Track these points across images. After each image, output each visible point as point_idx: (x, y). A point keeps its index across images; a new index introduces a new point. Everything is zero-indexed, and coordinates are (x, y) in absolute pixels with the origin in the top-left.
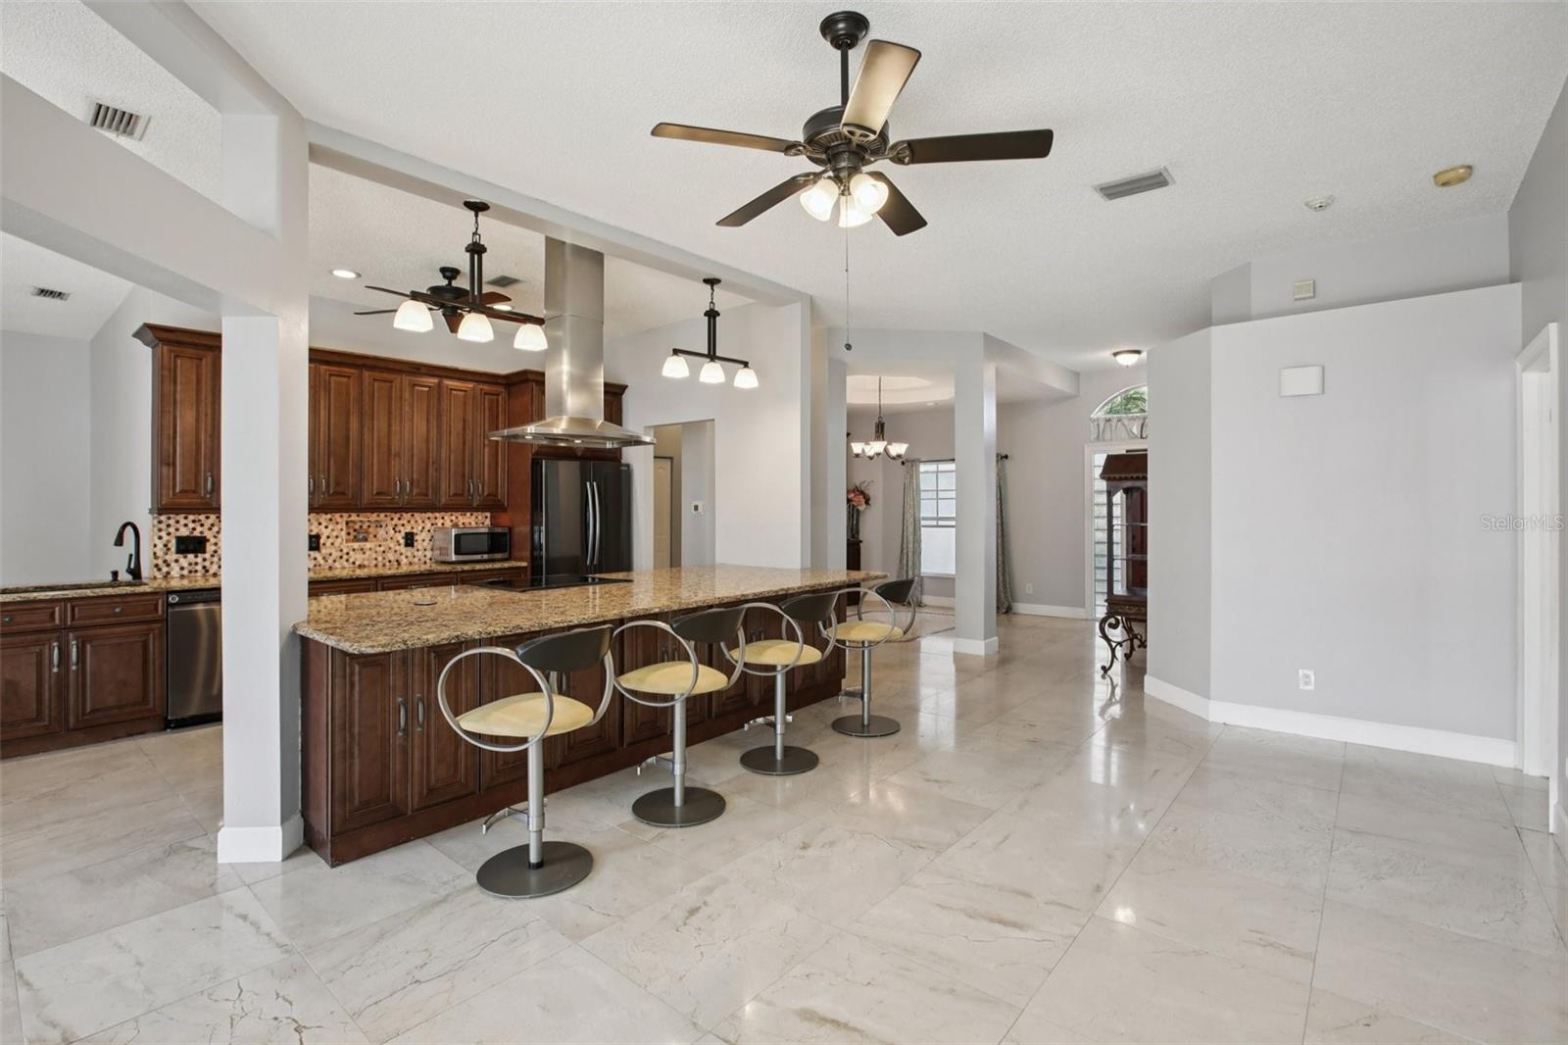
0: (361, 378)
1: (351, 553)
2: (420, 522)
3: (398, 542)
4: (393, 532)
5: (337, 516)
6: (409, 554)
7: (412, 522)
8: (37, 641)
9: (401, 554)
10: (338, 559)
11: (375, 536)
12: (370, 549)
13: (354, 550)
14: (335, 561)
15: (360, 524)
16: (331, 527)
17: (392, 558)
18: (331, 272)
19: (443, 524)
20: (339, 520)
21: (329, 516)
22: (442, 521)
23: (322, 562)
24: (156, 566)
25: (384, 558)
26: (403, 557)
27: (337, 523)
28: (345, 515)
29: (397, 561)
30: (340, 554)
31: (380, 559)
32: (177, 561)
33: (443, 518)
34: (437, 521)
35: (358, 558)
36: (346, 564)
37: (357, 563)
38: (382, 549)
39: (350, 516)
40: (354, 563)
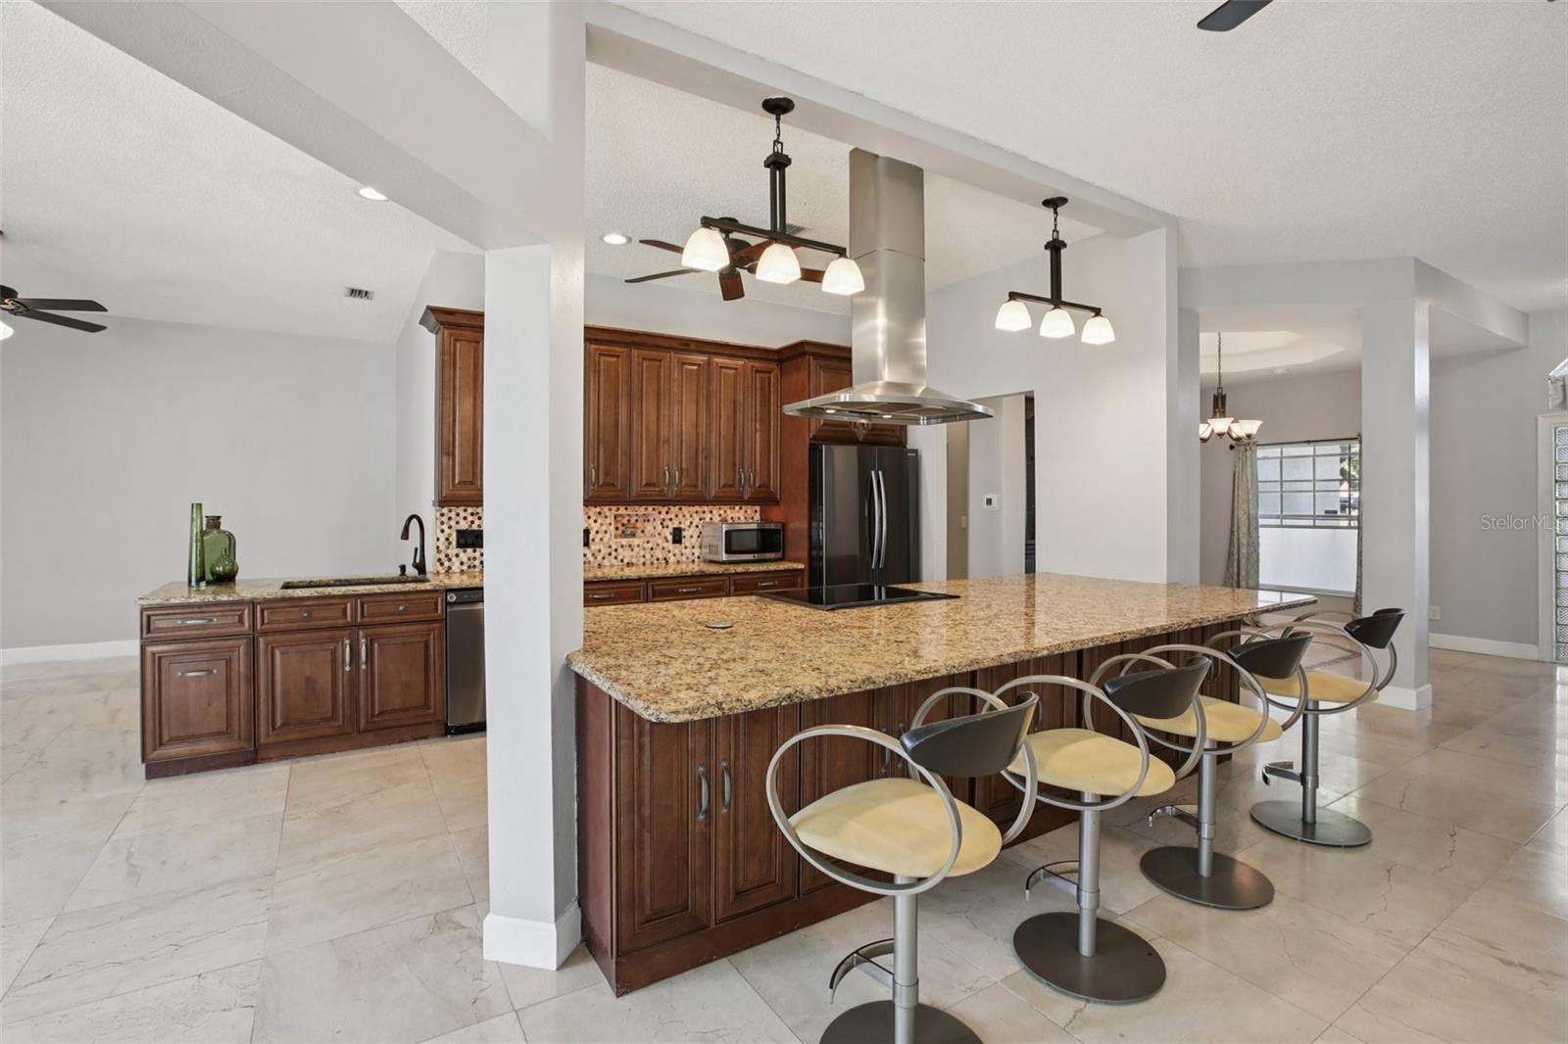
0: (630, 356)
1: (620, 550)
2: (688, 516)
3: (666, 538)
4: (660, 527)
5: (606, 509)
6: (677, 551)
7: (680, 516)
8: (330, 638)
9: (669, 552)
10: (607, 556)
11: (643, 531)
12: (639, 546)
13: (622, 546)
14: (604, 558)
15: (627, 518)
16: (599, 521)
17: (660, 556)
18: (601, 238)
19: (711, 519)
20: (608, 513)
21: (598, 509)
22: (710, 515)
23: (591, 559)
24: (439, 560)
25: (652, 556)
26: (671, 555)
27: (606, 517)
28: (614, 508)
29: (665, 559)
30: (609, 550)
31: (648, 556)
32: (457, 556)
33: (711, 512)
34: (705, 515)
35: (626, 555)
36: (614, 561)
37: (626, 561)
38: (650, 545)
39: (618, 509)
40: (622, 561)
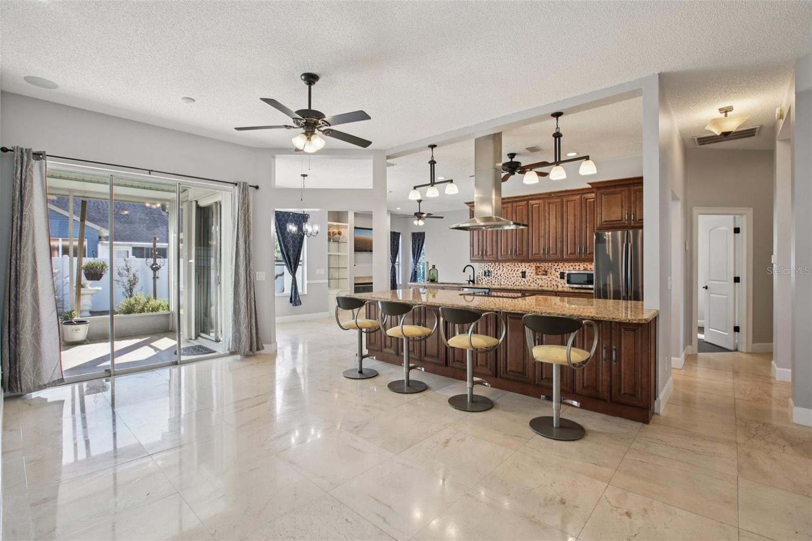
1: (537, 280)
2: (567, 267)
3: (557, 276)
4: (554, 271)
5: (532, 264)
6: (562, 282)
7: (564, 267)
9: (559, 282)
12: (545, 279)
14: (531, 283)
16: (529, 268)
17: (554, 284)
19: (579, 269)
20: (533, 266)
21: (529, 264)
22: (579, 267)
23: (526, 283)
24: (480, 280)
25: (551, 283)
26: (559, 284)
28: (535, 263)
29: (557, 285)
30: (533, 280)
31: (549, 284)
32: (484, 278)
33: (579, 266)
34: (576, 267)
35: (540, 283)
36: (535, 284)
37: (540, 285)
38: (550, 279)
39: (537, 264)
40: (538, 284)
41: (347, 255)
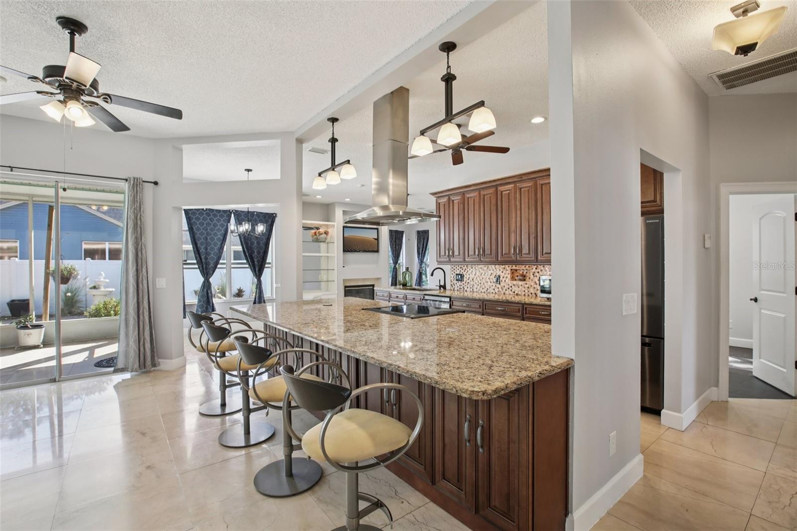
1: (513, 286)
3: (536, 282)
4: (532, 276)
5: (507, 266)
10: (507, 289)
11: (530, 278)
12: (522, 285)
13: (514, 285)
14: (506, 290)
15: (522, 271)
16: (504, 272)
17: (532, 292)
20: (508, 268)
21: (503, 266)
23: (501, 290)
24: (451, 285)
25: (528, 291)
27: (507, 270)
28: (510, 266)
29: (535, 294)
30: (508, 287)
31: (526, 291)
32: (456, 284)
35: (516, 289)
36: (510, 292)
37: (516, 292)
38: (527, 286)
39: (512, 266)
40: (514, 292)
41: (334, 256)
